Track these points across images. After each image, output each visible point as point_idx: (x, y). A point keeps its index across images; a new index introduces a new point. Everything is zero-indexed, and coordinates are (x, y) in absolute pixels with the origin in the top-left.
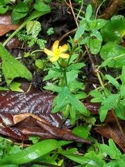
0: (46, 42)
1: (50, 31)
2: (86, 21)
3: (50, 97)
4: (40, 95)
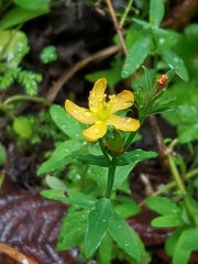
0: (39, 78)
1: (48, 55)
2: (150, 31)
3: (46, 203)
4: (25, 200)
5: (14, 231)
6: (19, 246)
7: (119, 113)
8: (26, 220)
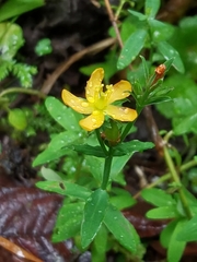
0: (34, 70)
1: (43, 47)
3: (41, 195)
4: (20, 192)
5: (9, 223)
6: (14, 239)
7: (116, 103)
8: (21, 212)
